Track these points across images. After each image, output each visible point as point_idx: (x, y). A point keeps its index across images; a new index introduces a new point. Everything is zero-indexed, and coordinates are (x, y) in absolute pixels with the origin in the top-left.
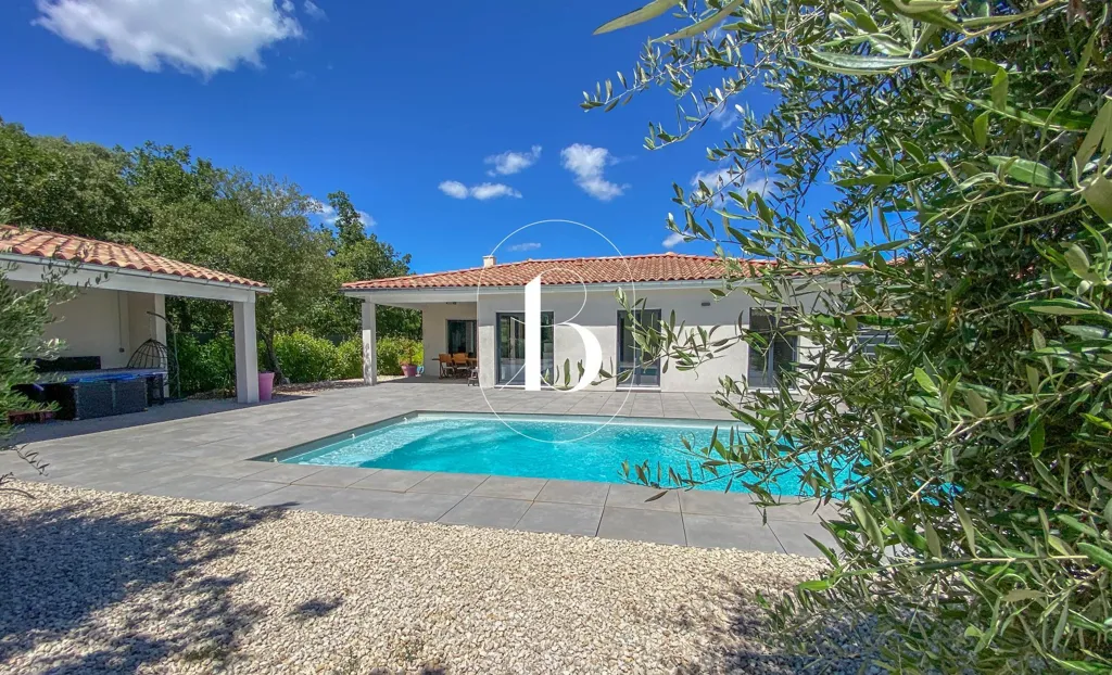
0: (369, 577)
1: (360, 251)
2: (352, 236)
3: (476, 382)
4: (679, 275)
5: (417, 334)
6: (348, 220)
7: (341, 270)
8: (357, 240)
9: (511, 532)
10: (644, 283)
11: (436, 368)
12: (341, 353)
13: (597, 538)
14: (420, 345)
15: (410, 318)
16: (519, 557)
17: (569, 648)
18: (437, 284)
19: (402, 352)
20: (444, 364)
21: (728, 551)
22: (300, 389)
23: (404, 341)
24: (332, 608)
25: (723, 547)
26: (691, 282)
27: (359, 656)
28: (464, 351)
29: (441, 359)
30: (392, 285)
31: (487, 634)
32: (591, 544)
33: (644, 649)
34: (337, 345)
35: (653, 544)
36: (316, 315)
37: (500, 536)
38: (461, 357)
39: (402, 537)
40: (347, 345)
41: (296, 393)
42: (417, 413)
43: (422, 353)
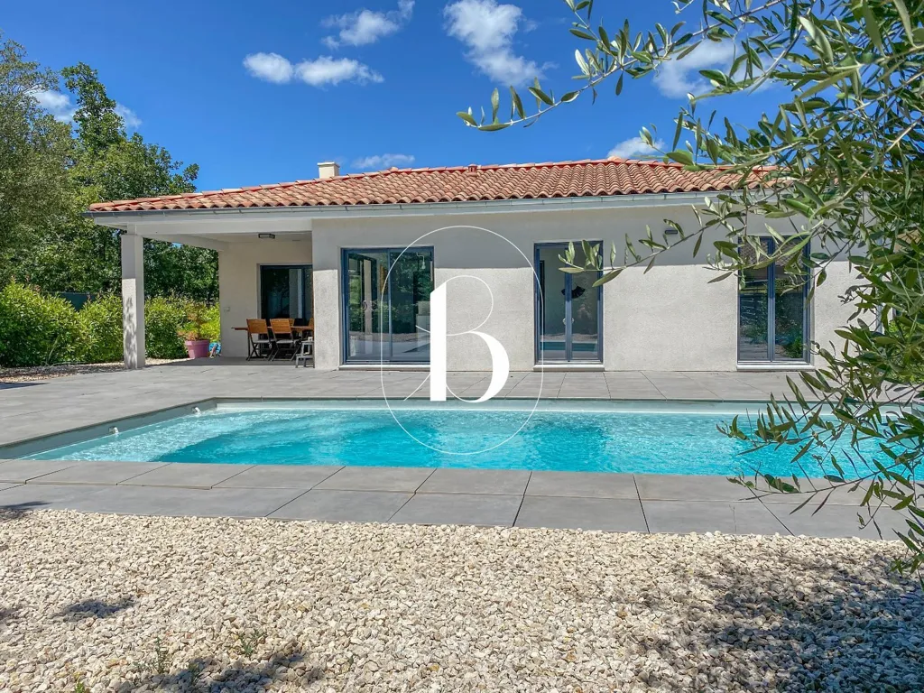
0: (170, 576)
1: (115, 158)
2: (101, 137)
3: (309, 361)
4: (629, 187)
5: (209, 294)
6: (95, 110)
7: (84, 190)
8: (111, 142)
9: (383, 525)
10: (575, 200)
11: (241, 342)
12: (85, 322)
13: (516, 528)
14: (212, 311)
15: (195, 268)
16: (398, 549)
17: (482, 633)
18: (245, 202)
19: (185, 320)
20: (255, 337)
21: (708, 534)
22: (17, 375)
23: (188, 303)
24: (118, 609)
25: (701, 531)
26: (648, 197)
27: (171, 651)
28: (287, 316)
29: (250, 329)
30: (171, 206)
31: (360, 622)
32: (505, 534)
33: (590, 630)
34: (78, 307)
35: (600, 532)
36: (41, 263)
37: (368, 530)
38: (283, 325)
39: (215, 534)
40: (95, 307)
41: (15, 380)
42: (216, 401)
43: (218, 319)
